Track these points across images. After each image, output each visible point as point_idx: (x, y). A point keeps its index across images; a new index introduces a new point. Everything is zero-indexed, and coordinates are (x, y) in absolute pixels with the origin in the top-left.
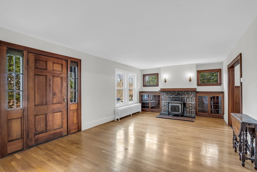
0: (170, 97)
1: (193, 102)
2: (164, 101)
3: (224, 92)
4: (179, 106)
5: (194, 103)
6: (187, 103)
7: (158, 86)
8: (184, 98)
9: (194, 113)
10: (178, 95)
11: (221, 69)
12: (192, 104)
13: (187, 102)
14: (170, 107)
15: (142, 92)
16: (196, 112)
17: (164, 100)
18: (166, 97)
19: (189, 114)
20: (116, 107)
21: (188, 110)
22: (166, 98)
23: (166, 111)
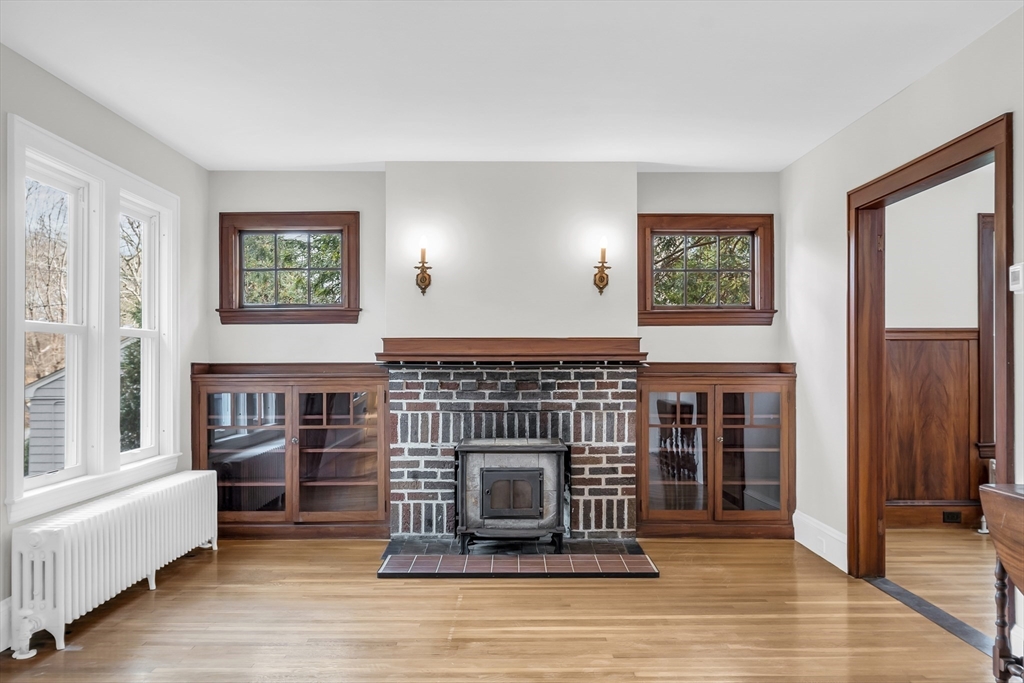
0: (464, 408)
1: (619, 441)
2: (415, 440)
3: (794, 365)
4: (540, 472)
5: (626, 443)
6: (582, 450)
7: (354, 319)
8: (561, 413)
9: (626, 517)
10: (518, 386)
11: (771, 217)
12: (615, 450)
13: (583, 441)
14: (475, 484)
15: (211, 369)
16: (638, 506)
17: (415, 433)
18: (431, 407)
19: (593, 529)
20: (16, 515)
21: (587, 496)
22: (430, 414)
23: (429, 523)
